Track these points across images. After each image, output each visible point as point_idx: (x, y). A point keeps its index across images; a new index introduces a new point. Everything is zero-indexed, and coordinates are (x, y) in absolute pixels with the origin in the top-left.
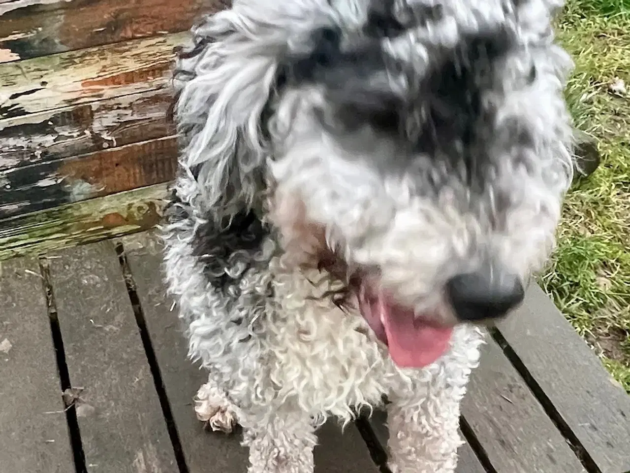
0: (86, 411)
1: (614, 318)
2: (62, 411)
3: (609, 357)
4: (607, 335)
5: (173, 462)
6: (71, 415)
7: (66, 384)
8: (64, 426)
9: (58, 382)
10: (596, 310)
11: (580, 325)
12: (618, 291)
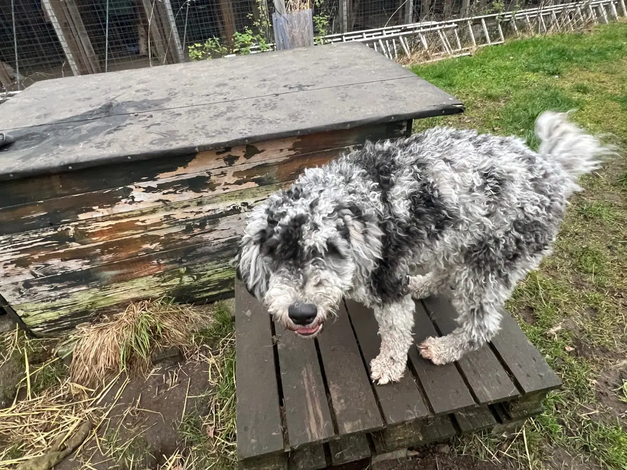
0: (281, 346)
1: (527, 302)
2: (271, 346)
3: (525, 321)
4: (524, 310)
5: (319, 373)
6: (275, 347)
7: (274, 333)
8: (272, 353)
9: (270, 332)
10: (518, 297)
11: (511, 305)
12: (529, 288)
